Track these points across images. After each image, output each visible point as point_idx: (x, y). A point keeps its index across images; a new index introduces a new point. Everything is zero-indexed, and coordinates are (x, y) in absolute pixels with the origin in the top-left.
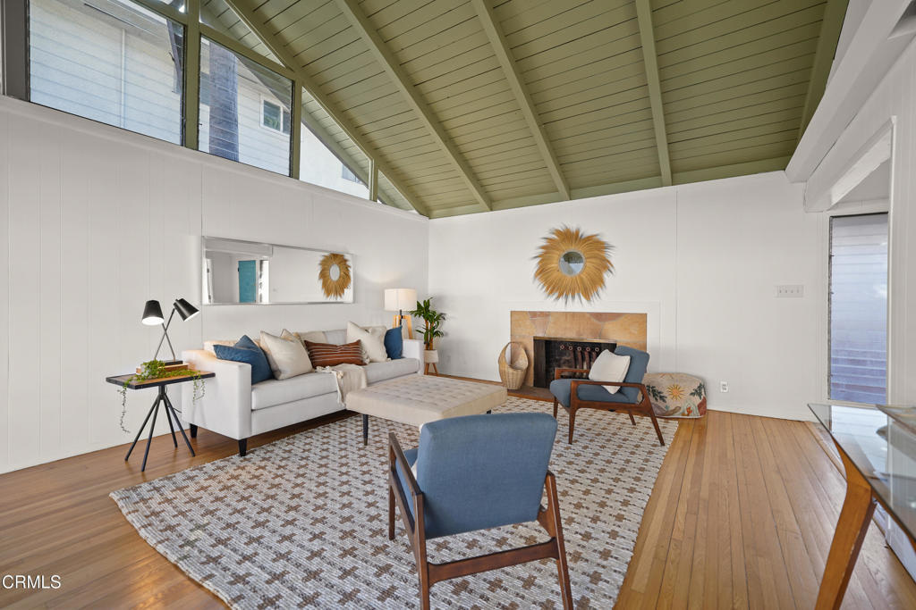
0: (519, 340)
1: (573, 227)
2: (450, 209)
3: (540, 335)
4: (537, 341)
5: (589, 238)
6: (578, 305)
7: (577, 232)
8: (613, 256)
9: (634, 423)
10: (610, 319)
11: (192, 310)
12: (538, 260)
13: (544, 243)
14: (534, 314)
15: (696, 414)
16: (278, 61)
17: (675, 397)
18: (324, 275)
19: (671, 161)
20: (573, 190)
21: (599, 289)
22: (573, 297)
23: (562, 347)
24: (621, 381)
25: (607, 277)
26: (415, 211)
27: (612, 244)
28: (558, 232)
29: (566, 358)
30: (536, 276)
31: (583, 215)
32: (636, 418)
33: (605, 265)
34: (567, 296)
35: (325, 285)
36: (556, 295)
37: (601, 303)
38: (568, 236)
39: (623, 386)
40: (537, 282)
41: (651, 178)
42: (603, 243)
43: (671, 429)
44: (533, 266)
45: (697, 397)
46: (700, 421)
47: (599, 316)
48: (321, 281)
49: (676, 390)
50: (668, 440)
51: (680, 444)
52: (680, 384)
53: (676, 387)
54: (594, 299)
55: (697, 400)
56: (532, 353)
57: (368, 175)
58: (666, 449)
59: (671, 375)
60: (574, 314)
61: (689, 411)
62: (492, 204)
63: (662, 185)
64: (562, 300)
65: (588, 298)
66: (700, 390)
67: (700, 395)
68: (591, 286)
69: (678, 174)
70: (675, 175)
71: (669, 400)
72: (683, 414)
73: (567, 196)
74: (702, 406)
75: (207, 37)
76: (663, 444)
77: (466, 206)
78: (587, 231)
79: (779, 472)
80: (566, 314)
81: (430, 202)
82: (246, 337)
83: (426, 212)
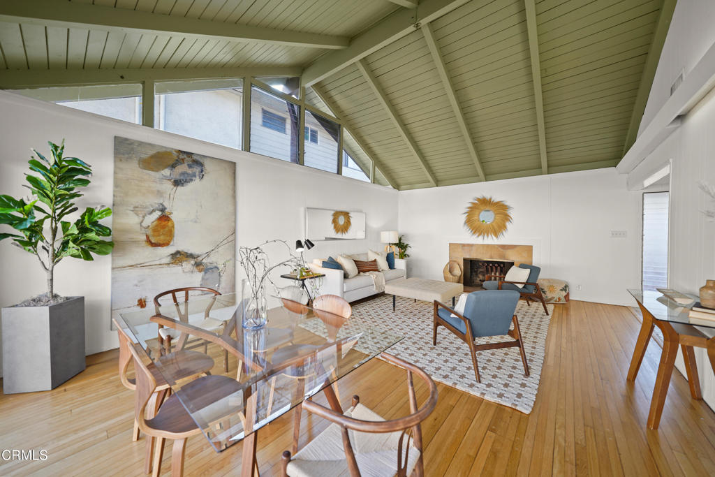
0: (455, 260)
1: (488, 196)
2: (411, 185)
3: (468, 257)
4: (465, 260)
5: (498, 203)
6: (491, 240)
7: (491, 199)
8: (512, 213)
9: (529, 305)
10: (510, 249)
11: (313, 245)
12: (466, 215)
13: (470, 205)
14: (463, 245)
15: (563, 301)
16: (333, 116)
17: (551, 291)
18: (335, 221)
19: (548, 161)
20: (488, 176)
21: (504, 232)
22: (488, 236)
23: (480, 264)
24: (525, 281)
25: (508, 224)
26: (391, 186)
27: (512, 206)
28: (478, 200)
29: (481, 270)
30: (465, 223)
31: (494, 190)
32: (530, 302)
33: (507, 218)
34: (484, 236)
35: (335, 227)
36: (477, 235)
37: (505, 239)
38: (485, 203)
39: (526, 284)
40: (466, 227)
41: (536, 170)
42: (506, 206)
43: (550, 308)
44: (464, 218)
45: (564, 292)
46: (565, 305)
47: (504, 247)
48: (333, 225)
49: (552, 288)
50: (550, 313)
51: (556, 315)
52: (554, 285)
53: (552, 286)
54: (501, 237)
55: (564, 293)
56: (462, 267)
57: (369, 171)
58: (550, 317)
59: (548, 280)
60: (488, 246)
61: (560, 299)
62: (438, 183)
63: (541, 174)
64: (481, 237)
65: (497, 237)
66: (565, 288)
67: (566, 290)
68: (498, 229)
69: (552, 168)
70: (550, 168)
71: (547, 293)
72: (556, 301)
73: (484, 178)
74: (567, 297)
75: (307, 110)
76: (547, 314)
77: (423, 183)
78: (496, 198)
79: (612, 327)
80: (483, 245)
81: (400, 181)
82: (330, 257)
83: (397, 186)
